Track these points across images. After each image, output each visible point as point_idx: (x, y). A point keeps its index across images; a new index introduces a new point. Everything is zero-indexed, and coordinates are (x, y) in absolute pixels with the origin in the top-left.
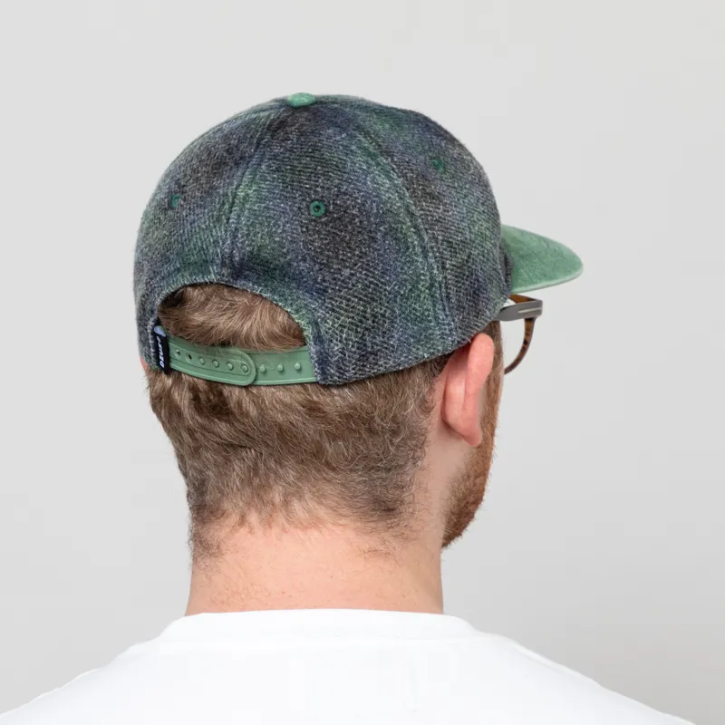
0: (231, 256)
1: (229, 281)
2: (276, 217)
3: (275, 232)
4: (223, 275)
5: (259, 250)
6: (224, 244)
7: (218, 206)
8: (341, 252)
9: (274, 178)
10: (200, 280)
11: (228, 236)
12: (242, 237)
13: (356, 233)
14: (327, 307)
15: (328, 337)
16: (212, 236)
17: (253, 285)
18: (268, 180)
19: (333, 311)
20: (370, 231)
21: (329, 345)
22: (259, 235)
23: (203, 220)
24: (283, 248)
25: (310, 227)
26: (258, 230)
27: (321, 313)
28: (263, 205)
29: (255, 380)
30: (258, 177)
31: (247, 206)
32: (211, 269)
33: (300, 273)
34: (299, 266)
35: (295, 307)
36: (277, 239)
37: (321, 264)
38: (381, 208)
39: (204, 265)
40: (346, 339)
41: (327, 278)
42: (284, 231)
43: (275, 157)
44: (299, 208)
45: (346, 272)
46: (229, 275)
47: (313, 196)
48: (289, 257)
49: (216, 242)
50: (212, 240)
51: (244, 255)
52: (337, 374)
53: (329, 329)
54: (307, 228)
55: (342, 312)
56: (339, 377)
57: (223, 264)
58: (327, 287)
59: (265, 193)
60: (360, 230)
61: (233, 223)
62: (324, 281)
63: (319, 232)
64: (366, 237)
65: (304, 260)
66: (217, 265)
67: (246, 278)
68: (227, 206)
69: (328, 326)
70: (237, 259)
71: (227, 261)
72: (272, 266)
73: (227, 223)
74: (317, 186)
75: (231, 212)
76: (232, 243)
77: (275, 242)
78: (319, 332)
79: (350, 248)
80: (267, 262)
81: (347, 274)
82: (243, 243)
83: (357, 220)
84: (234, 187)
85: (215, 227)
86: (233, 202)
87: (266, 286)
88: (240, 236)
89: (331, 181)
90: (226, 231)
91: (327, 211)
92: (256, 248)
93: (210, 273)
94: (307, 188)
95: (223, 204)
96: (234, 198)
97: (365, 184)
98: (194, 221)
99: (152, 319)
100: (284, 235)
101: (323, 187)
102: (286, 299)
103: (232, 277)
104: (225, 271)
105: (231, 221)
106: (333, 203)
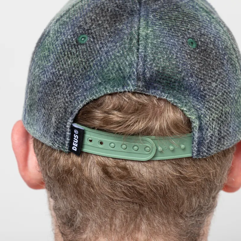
0: (144, 73)
1: (143, 90)
2: (170, 48)
3: (172, 58)
4: (139, 87)
5: (163, 70)
6: (137, 65)
7: (127, 41)
8: (209, 72)
9: (160, 23)
10: (120, 89)
11: (140, 60)
12: (150, 61)
13: (214, 59)
14: (206, 107)
15: (206, 127)
16: (127, 60)
17: (161, 93)
18: (157, 25)
19: (209, 109)
20: (221, 59)
21: (206, 133)
22: (162, 60)
23: (117, 50)
24: (179, 68)
25: (192, 55)
26: (159, 56)
27: (203, 111)
28: (159, 40)
29: (154, 157)
30: (150, 23)
31: (149, 41)
32: (129, 82)
33: (190, 85)
34: (189, 80)
35: (188, 107)
36: (174, 62)
37: (201, 79)
38: (223, 45)
39: (123, 80)
40: (214, 128)
41: (206, 88)
42: (177, 57)
43: (155, 11)
44: (183, 43)
45: (214, 84)
46: (143, 86)
47: (188, 36)
48: (183, 74)
49: (131, 65)
50: (127, 63)
51: (153, 73)
52: (206, 151)
53: (208, 122)
54: (190, 55)
55: (213, 110)
56: (207, 153)
57: (139, 79)
58: (206, 94)
59: (158, 33)
60: (216, 58)
61: (142, 52)
62: (204, 90)
63: (196, 58)
64: (220, 63)
65: (192, 76)
66: (133, 79)
67: (154, 88)
68: (135, 41)
69: (207, 120)
70: (148, 75)
71: (141, 77)
72: (173, 80)
73: (138, 51)
74: (189, 29)
75: (139, 45)
76: (144, 65)
77: (173, 64)
78: (201, 123)
79: (213, 69)
80: (169, 77)
81: (214, 86)
82: (151, 64)
83: (214, 52)
84: (136, 29)
85: (128, 55)
86: (139, 39)
87: (169, 93)
88: (148, 60)
89: (195, 27)
90: (138, 57)
91: (197, 45)
92: (161, 68)
93: (128, 85)
94: (183, 30)
95: (131, 40)
96: (138, 35)
97: (212, 29)
98: (108, 51)
99: (71, 118)
100: (178, 60)
101: (191, 30)
102: (182, 102)
103: (146, 88)
104: (140, 84)
105: (140, 50)
106: (200, 41)
